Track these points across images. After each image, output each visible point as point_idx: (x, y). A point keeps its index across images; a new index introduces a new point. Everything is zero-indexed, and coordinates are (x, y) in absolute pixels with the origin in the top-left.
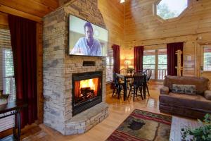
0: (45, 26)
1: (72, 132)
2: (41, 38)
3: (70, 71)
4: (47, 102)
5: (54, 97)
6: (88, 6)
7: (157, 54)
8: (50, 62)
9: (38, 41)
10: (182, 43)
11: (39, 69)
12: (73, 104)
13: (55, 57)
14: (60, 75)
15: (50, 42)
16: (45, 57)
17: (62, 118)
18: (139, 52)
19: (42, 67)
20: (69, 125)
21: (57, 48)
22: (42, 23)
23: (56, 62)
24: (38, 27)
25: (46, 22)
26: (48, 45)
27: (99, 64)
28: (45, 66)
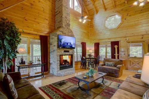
0: (50, 37)
1: (59, 75)
2: (49, 41)
3: (59, 54)
4: (51, 65)
5: (54, 63)
6: (66, 29)
7: (106, 47)
8: (52, 51)
9: (48, 43)
10: (119, 41)
11: (48, 53)
12: (60, 66)
13: (54, 49)
14: (56, 55)
15: (52, 43)
16: (50, 49)
17: (56, 70)
18: (97, 45)
19: (49, 52)
20: (59, 72)
21: (54, 46)
22: (49, 36)
23: (54, 50)
24: (48, 38)
25: (51, 36)
26: (51, 44)
27: (71, 52)
28: (50, 52)
